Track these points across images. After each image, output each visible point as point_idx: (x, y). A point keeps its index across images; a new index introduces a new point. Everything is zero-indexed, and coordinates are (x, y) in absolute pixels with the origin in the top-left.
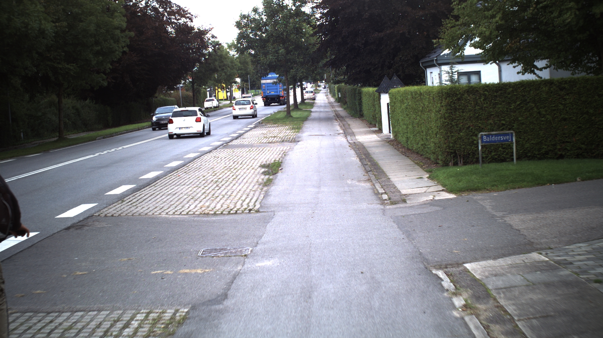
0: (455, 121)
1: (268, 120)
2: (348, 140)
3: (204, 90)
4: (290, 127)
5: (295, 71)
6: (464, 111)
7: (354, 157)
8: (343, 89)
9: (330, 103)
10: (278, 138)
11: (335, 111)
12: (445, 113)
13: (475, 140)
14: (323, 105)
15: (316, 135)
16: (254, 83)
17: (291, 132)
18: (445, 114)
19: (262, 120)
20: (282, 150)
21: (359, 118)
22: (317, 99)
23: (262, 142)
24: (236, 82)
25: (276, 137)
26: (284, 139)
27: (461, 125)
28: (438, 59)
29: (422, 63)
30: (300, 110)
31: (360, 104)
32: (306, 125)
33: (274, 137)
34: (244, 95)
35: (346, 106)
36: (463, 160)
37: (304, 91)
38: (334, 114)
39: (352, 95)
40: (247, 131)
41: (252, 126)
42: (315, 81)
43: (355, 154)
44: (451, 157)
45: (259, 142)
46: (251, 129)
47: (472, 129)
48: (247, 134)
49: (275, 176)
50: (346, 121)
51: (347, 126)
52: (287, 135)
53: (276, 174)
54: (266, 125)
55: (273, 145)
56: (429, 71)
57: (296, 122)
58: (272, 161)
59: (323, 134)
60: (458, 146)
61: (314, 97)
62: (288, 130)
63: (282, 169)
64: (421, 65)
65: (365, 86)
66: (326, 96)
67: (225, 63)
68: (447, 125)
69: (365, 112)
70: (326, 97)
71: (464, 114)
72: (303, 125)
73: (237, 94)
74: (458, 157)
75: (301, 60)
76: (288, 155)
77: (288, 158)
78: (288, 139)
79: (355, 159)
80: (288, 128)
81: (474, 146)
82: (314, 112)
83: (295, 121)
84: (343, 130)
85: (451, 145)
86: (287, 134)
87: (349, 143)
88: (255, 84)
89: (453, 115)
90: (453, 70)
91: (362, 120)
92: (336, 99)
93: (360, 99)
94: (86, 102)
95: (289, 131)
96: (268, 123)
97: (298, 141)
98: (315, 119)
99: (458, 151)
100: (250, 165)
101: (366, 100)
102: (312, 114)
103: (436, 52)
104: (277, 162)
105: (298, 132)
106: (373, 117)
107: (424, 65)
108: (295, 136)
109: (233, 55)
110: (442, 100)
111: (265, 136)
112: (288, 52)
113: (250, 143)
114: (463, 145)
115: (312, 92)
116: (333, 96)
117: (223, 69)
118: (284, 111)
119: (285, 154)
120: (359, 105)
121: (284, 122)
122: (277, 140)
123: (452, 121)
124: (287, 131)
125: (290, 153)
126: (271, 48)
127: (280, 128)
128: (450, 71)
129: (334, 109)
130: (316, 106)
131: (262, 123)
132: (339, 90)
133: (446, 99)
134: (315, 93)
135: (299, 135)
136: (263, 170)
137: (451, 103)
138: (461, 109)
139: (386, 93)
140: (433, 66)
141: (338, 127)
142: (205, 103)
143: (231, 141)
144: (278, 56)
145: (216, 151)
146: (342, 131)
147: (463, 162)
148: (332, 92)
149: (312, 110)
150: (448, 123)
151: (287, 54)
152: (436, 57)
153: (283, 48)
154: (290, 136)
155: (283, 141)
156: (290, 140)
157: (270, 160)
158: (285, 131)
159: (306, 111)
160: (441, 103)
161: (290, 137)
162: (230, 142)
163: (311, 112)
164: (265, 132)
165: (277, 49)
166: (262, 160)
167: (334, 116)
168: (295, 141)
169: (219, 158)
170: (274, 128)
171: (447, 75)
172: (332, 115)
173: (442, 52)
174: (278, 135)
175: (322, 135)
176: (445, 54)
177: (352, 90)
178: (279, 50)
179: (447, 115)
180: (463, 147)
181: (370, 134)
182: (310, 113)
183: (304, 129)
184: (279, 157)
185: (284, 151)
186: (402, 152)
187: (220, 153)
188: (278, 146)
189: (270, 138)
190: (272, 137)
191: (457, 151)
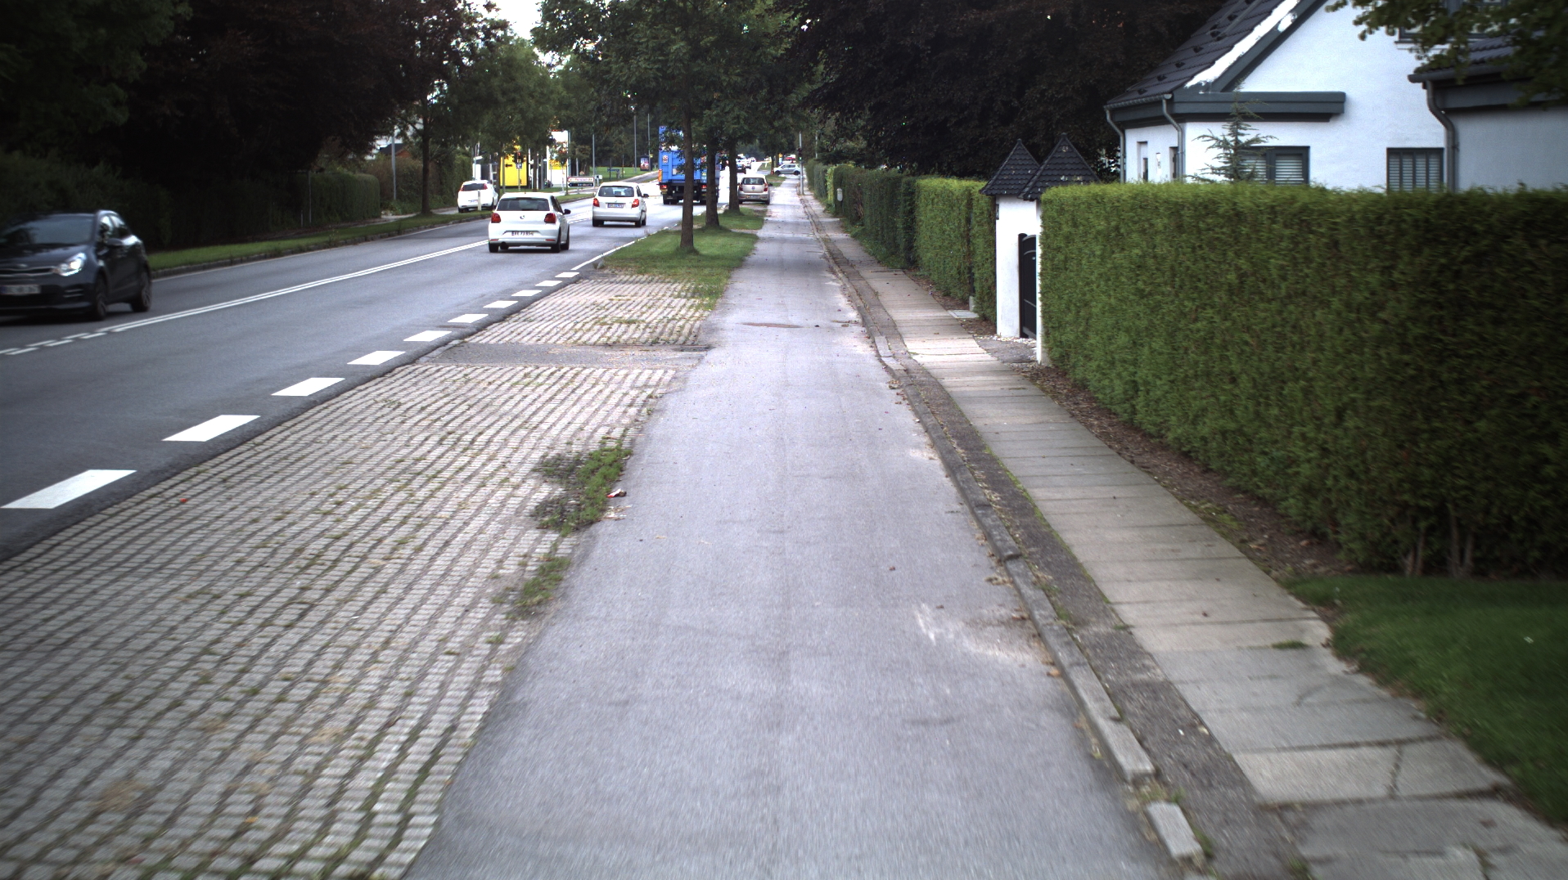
0: (1455, 362)
1: (624, 259)
2: (881, 352)
3: (465, 158)
4: (688, 285)
5: (716, 115)
6: (1505, 316)
7: (917, 446)
8: (853, 177)
9: (810, 216)
10: (642, 326)
11: (827, 241)
12: (1409, 318)
13: (1547, 461)
14: (789, 220)
15: (768, 325)
16: (608, 148)
17: (689, 304)
18: (1409, 324)
19: (604, 258)
20: (646, 386)
21: (902, 268)
22: (773, 201)
23: (584, 339)
24: (552, 142)
25: (634, 322)
26: (661, 333)
27: (1484, 383)
28: (1177, 99)
29: (1113, 111)
30: (725, 231)
31: (911, 227)
32: (738, 285)
33: (629, 322)
34: (574, 180)
35: (857, 229)
36: (1477, 547)
37: (740, 177)
38: (823, 251)
39: (881, 198)
40: (548, 292)
41: (571, 275)
42: (771, 149)
43: (920, 428)
44: (1418, 529)
45: (571, 341)
46: (566, 283)
47: (1535, 407)
48: (544, 301)
49: (584, 536)
50: (862, 278)
51: (869, 296)
52: (673, 319)
53: (591, 523)
54: (614, 275)
55: (617, 354)
56: (1132, 138)
57: (706, 271)
58: (594, 447)
59: (794, 321)
60: (1462, 482)
61: (765, 196)
62: (679, 296)
63: (623, 495)
64: (1108, 117)
65: (927, 173)
66: (799, 194)
67: (520, 82)
68: (1412, 378)
69: (926, 255)
70: (797, 199)
71: (1503, 332)
72: (729, 281)
73: (558, 175)
74: (1455, 533)
75: (735, 78)
76: (661, 411)
77: (659, 428)
78: (674, 337)
79: (926, 459)
80: (682, 291)
81: (1538, 486)
82: (764, 240)
83: (705, 267)
84: (859, 309)
85: (1427, 473)
86: (673, 313)
87: (887, 368)
88: (610, 151)
89: (1444, 332)
90: (1240, 138)
91: (915, 279)
92: (829, 206)
93: (911, 212)
94: (96, 169)
95: (684, 301)
96: (622, 267)
97: (708, 348)
98: (765, 265)
99: (1456, 506)
100: (501, 458)
101: (934, 218)
102: (759, 246)
103: (1164, 78)
104: (611, 450)
105: (711, 307)
106: (959, 273)
107: (1120, 117)
108: (698, 324)
109: (550, 66)
110: (1394, 256)
111: (602, 313)
112: (697, 53)
113: (544, 340)
114: (1487, 479)
115: (761, 181)
116: (821, 195)
117: (513, 101)
118: (676, 232)
119: (652, 407)
120: (905, 228)
121: (670, 267)
122: (636, 336)
123: (1441, 362)
124: (676, 300)
125: (672, 401)
126: (645, 36)
127: (658, 288)
128: (1230, 138)
129: (823, 235)
130: (772, 222)
131: (603, 267)
132: (839, 181)
133: (1416, 251)
134: (771, 185)
135: (714, 318)
136: (545, 491)
137: (1440, 272)
138: (1491, 306)
139: (1032, 200)
140: (1159, 121)
141: (841, 296)
142: (462, 195)
143: (482, 327)
144: (667, 61)
145: (412, 368)
146: (853, 315)
147: (1475, 560)
148: (816, 185)
149: (760, 233)
150: (1420, 369)
151: (694, 58)
152: (1171, 92)
153: (682, 40)
154: (681, 323)
155: (655, 342)
156: (682, 339)
157: (585, 434)
158: (668, 301)
159: (742, 235)
160: (1386, 270)
161: (682, 327)
162: (479, 330)
163: (756, 239)
164: (603, 299)
165: (664, 41)
166: (554, 432)
167: (824, 256)
168: (696, 344)
169: (399, 411)
170: (638, 286)
171: (1221, 151)
172: (818, 252)
173: (1192, 77)
174: (643, 318)
175: (789, 326)
176: (1198, 85)
177: (882, 181)
178: (671, 42)
179: (1417, 330)
180: (1483, 487)
181: (956, 333)
182: (754, 243)
183: (732, 298)
184: (626, 421)
185: (649, 391)
186: (1104, 436)
187: (415, 384)
188: (635, 361)
189: (616, 325)
190: (620, 321)
191: (1450, 506)
